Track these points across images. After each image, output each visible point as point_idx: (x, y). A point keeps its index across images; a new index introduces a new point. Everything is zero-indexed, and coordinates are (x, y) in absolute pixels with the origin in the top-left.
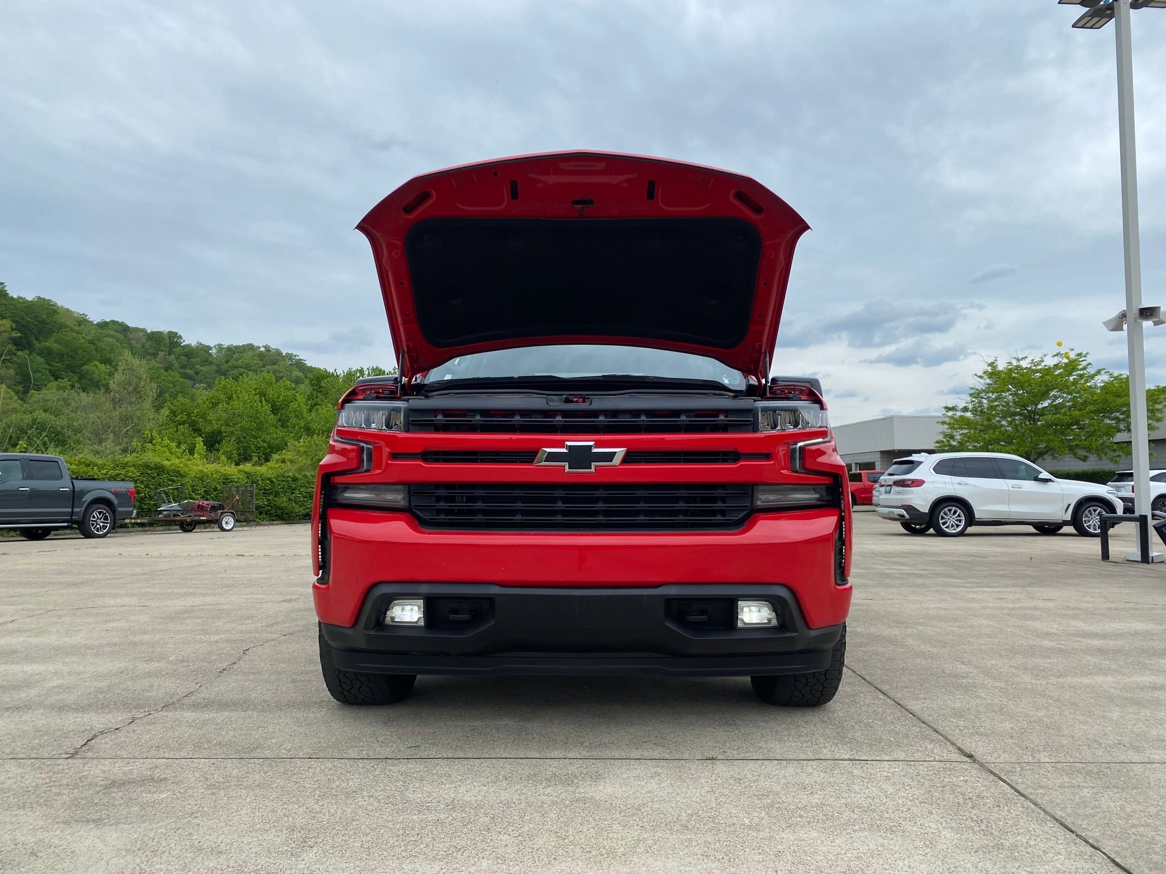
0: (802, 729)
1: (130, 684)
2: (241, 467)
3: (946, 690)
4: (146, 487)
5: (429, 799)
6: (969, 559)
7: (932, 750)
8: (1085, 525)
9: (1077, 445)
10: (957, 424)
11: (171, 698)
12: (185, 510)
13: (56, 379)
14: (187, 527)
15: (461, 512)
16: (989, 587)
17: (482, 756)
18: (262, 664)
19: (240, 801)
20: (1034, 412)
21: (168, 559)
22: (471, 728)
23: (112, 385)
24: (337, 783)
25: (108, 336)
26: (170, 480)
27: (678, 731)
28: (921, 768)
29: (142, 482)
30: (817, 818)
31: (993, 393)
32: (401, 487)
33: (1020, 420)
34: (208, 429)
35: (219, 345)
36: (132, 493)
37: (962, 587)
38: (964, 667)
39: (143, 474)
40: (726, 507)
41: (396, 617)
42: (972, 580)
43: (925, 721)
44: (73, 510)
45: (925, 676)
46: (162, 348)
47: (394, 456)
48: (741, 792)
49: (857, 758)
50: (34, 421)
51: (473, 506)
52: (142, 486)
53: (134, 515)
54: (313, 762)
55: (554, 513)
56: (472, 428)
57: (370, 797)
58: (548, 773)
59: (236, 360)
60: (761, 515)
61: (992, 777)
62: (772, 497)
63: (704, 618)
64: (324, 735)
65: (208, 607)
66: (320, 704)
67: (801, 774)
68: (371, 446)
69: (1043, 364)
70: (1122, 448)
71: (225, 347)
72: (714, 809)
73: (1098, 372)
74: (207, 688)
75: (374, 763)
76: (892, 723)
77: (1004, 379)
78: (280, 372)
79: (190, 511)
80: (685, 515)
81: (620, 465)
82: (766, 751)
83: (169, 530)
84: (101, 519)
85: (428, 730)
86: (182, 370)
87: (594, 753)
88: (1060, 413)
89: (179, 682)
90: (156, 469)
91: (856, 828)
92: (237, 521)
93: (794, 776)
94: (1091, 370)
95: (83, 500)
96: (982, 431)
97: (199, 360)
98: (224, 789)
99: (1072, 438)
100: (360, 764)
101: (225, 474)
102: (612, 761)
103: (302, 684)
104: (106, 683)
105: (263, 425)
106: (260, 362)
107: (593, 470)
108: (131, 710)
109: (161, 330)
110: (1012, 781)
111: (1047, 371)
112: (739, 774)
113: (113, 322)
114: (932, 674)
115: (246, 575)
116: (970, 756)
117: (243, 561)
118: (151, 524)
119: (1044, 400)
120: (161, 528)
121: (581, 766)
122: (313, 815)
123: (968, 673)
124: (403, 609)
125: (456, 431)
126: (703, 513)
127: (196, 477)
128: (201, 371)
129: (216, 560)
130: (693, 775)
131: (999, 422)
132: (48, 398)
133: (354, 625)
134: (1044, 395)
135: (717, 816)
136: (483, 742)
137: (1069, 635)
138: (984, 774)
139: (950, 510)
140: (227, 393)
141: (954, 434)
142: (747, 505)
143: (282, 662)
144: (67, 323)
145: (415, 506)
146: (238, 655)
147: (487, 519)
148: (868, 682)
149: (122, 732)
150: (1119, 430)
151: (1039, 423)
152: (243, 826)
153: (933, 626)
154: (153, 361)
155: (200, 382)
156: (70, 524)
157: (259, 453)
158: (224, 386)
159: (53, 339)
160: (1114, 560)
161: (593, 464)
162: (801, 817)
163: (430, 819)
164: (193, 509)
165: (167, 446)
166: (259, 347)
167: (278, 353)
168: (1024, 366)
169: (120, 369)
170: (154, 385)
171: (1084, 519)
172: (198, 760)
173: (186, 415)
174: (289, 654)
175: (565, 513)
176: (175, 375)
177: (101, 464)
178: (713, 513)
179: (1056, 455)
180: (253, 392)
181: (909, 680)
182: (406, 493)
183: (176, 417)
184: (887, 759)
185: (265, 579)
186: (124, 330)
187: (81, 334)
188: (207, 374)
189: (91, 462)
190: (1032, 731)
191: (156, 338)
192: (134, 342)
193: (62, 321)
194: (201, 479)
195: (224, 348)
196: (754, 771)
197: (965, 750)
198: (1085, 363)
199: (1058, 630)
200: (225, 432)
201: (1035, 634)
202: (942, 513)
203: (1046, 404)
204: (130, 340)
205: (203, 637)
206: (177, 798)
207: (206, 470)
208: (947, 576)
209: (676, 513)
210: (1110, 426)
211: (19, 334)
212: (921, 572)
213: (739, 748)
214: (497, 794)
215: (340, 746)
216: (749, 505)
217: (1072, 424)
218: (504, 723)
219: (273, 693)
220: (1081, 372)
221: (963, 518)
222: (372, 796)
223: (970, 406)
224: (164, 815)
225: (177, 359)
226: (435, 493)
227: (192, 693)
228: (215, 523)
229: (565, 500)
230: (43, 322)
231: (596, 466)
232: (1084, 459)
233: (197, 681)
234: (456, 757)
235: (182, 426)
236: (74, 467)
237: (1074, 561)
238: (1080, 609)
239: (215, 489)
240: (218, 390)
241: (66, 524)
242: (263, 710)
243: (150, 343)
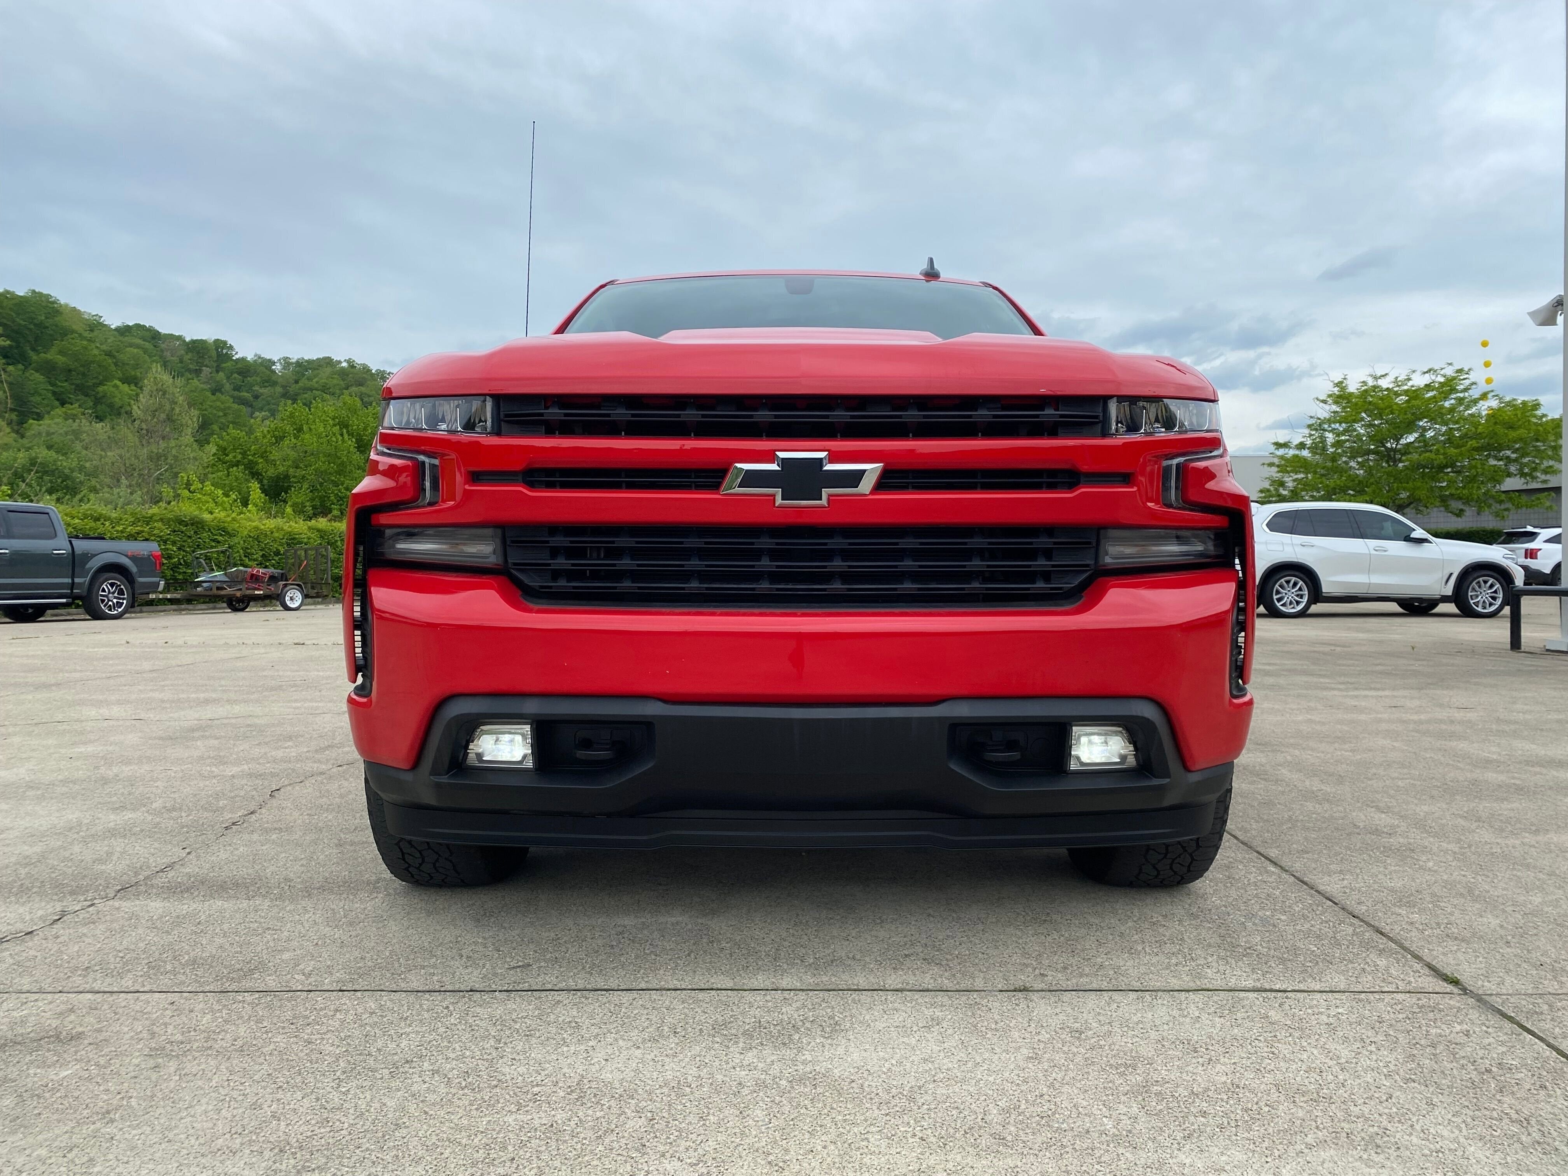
0: (1161, 930)
1: (76, 849)
2: (313, 522)
3: (1370, 855)
4: (179, 549)
5: (539, 1078)
6: (1327, 649)
7: (1387, 969)
8: (1472, 602)
9: (1452, 495)
10: (1291, 466)
11: (136, 874)
12: (233, 581)
13: (63, 404)
14: (238, 604)
15: (596, 575)
16: (1371, 689)
17: (634, 985)
18: (296, 814)
19: (200, 1083)
20: (1395, 450)
21: (194, 650)
22: (620, 929)
23: (136, 411)
24: (380, 1044)
25: (131, 345)
26: (214, 541)
27: (960, 935)
28: (1381, 1005)
29: (174, 543)
30: (1232, 1116)
31: (1340, 423)
32: (489, 531)
33: (1375, 460)
34: (271, 472)
35: (286, 359)
36: (156, 557)
37: (1333, 689)
38: (1383, 816)
39: (175, 531)
40: (1053, 566)
41: (486, 753)
42: (1342, 679)
43: (1356, 913)
44: (73, 580)
45: (1328, 832)
46: (206, 362)
47: (474, 477)
48: (1086, 1059)
49: (1268, 987)
50: (33, 462)
51: (614, 565)
52: (175, 549)
53: (161, 588)
54: (346, 1000)
55: (756, 577)
56: (612, 430)
57: (435, 1072)
58: (747, 1021)
59: (308, 379)
60: (1113, 580)
61: (1507, 1025)
62: (1129, 550)
63: (1015, 755)
64: (373, 944)
65: (233, 721)
66: (374, 886)
67: (1181, 1020)
68: (436, 462)
69: (1410, 383)
70: (1511, 499)
71: (294, 361)
72: (1046, 1097)
73: (1484, 396)
74: (198, 857)
75: (450, 999)
76: (1304, 917)
77: (1356, 404)
78: (369, 396)
79: (240, 582)
80: (985, 580)
81: (872, 493)
82: (1111, 972)
83: (214, 608)
84: (113, 593)
85: (547, 934)
86: (236, 393)
87: (825, 978)
88: (1431, 451)
89: (156, 845)
90: (192, 524)
91: (1310, 1139)
92: (306, 596)
93: (1171, 1024)
94: (1475, 393)
95: (87, 566)
96: (1323, 475)
97: (259, 379)
98: (177, 1056)
99: (1444, 484)
100: (426, 1001)
101: (290, 532)
102: (855, 995)
103: (352, 848)
104: (38, 849)
105: (346, 467)
106: (342, 383)
107: (824, 502)
108: (64, 896)
109: (204, 339)
110: (1543, 1031)
111: (1414, 394)
112: (1076, 1020)
113: (138, 326)
114: (1337, 829)
115: (301, 673)
116: (1455, 982)
117: (301, 652)
118: (189, 601)
119: (1411, 433)
120: (204, 606)
121: (804, 1006)
122: (325, 1115)
123: (1392, 827)
124: (497, 740)
125: (583, 434)
126: (1008, 577)
127: (250, 537)
128: (262, 394)
129: (263, 651)
130: (996, 1023)
131: (1346, 463)
132: (52, 431)
133: (416, 764)
134: (1410, 426)
135: (1054, 1114)
136: (637, 957)
137: (1520, 763)
138: (1494, 1020)
139: (1288, 582)
140: (295, 423)
141: (1286, 479)
142: (1088, 562)
143: (327, 810)
144: (74, 327)
145: (515, 564)
146: (261, 799)
147: (639, 588)
148: (1242, 843)
149: (36, 938)
150: (1509, 475)
151: (1401, 465)
152: (193, 1141)
153: (1312, 750)
154: (195, 381)
155: (261, 410)
156: (70, 600)
157: (341, 505)
158: (292, 413)
159: (54, 350)
160: (1527, 650)
161: (825, 492)
162: (1204, 1114)
163: (537, 1122)
164: (244, 580)
165: (210, 495)
166: (340, 362)
167: (366, 370)
168: (1385, 386)
169: (146, 390)
170: (195, 413)
171: (1470, 594)
172: (148, 995)
173: (240, 453)
174: (341, 796)
175: (774, 577)
176: (226, 400)
177: (116, 518)
178: (1031, 577)
179: (1421, 508)
180: (331, 422)
181: (1306, 838)
182: (498, 541)
183: (227, 455)
184: (1317, 988)
185: (328, 678)
186: (153, 338)
187: (94, 342)
188: (269, 399)
189: (101, 515)
190: (1535, 931)
191: (198, 348)
192: (168, 354)
193: (67, 324)
194: (257, 539)
195: (292, 363)
196: (1099, 1014)
197: (1441, 968)
198: (1467, 382)
199: (1500, 755)
200: (294, 477)
201: (1468, 761)
202: (1277, 586)
203: (1411, 438)
204: (162, 351)
205: (214, 769)
206: (90, 1079)
207: (262, 527)
208: (1305, 673)
209: (968, 576)
210: (1496, 469)
211: (8, 342)
212: (1267, 667)
213: (1065, 968)
214: (659, 1067)
215: (396, 965)
216: (1092, 562)
217: (1446, 467)
218: (673, 920)
219: (302, 865)
220: (1461, 395)
221: (1306, 593)
222: (438, 1072)
223: (1309, 442)
224: (55, 1117)
225: (228, 378)
226: (548, 542)
227: (171, 866)
228: (274, 599)
229: (774, 554)
230: (40, 326)
231: (829, 495)
232: (1460, 513)
233: (184, 845)
234: (589, 987)
235: (235, 468)
236: (77, 521)
237: (1471, 651)
238: (1516, 722)
239: (277, 553)
240: (283, 420)
241: (64, 600)
242: (280, 897)
243: (190, 356)
